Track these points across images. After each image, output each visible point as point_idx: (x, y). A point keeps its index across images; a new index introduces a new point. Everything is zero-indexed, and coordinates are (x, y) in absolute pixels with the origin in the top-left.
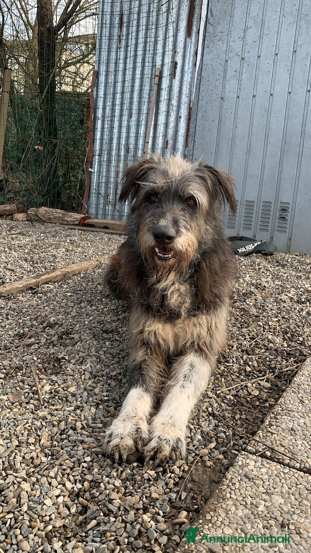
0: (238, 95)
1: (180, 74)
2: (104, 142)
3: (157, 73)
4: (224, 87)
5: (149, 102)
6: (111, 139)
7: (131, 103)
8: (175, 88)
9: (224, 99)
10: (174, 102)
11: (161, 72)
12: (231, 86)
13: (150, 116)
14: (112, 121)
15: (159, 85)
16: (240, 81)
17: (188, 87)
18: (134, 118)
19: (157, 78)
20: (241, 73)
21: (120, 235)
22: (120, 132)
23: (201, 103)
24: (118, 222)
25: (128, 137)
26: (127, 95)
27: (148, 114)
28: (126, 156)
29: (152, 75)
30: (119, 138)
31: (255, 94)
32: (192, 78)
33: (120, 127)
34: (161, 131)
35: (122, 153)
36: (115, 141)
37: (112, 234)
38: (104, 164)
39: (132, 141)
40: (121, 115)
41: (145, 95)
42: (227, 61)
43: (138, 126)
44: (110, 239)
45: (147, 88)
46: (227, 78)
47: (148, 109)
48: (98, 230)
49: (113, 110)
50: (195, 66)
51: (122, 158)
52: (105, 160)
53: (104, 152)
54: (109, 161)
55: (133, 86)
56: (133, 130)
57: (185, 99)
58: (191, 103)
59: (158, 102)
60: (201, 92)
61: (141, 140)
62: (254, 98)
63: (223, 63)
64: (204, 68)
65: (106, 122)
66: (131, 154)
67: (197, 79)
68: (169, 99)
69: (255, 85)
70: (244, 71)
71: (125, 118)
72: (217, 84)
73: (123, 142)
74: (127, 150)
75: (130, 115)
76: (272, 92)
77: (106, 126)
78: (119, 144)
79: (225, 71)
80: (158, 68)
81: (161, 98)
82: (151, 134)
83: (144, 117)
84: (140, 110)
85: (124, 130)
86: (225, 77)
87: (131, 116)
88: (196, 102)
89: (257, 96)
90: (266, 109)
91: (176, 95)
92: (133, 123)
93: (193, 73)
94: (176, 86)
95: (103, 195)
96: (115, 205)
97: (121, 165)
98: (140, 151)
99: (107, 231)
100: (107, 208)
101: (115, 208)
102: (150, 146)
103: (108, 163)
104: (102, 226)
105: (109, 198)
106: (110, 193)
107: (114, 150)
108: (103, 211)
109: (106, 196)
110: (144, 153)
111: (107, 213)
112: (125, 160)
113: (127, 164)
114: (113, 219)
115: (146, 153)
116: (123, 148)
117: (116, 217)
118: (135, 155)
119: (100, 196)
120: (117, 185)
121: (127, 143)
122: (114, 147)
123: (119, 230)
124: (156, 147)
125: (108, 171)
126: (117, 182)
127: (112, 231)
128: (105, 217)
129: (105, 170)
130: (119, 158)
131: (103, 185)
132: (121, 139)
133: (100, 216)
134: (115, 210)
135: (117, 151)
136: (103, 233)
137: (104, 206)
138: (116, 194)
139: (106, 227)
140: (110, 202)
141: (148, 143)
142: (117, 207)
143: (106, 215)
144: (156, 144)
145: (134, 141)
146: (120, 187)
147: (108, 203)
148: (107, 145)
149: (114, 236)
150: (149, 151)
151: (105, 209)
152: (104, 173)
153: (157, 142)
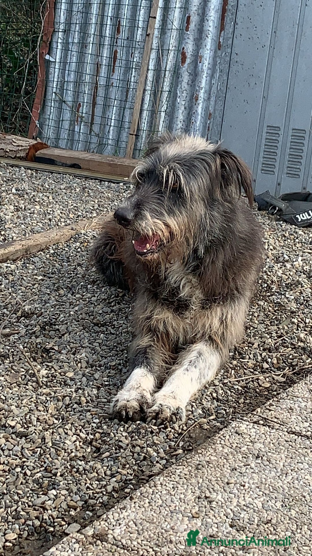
2: (75, 9)
6: (88, 5)
21: (101, 181)
24: (97, 157)
25: (118, 5)
28: (114, 38)
30: (103, 4)
35: (108, 32)
36: (95, 10)
37: (86, 178)
38: (74, 49)
39: (126, 12)
44: (84, 189)
48: (61, 169)
51: (107, 41)
52: (76, 41)
53: (73, 26)
54: (83, 45)
61: (142, 12)
66: (124, 34)
73: (110, 11)
74: (117, 28)
78: (102, 15)
82: (161, 3)
95: (70, 104)
96: (92, 123)
97: (106, 53)
98: (140, 32)
99: (78, 172)
100: (77, 129)
101: (91, 130)
102: (157, 23)
103: (82, 47)
104: (69, 162)
105: (80, 111)
106: (84, 102)
107: (93, 26)
108: (69, 135)
109: (77, 106)
110: (148, 35)
111: (76, 137)
112: (111, 45)
113: (116, 52)
114: (87, 150)
115: (151, 36)
116: (109, 23)
117: (93, 146)
118: (131, 38)
119: (64, 106)
120: (96, 88)
121: (118, 14)
122: (94, 21)
123: (98, 172)
124: (169, 27)
125: (81, 62)
126: (97, 83)
127: (86, 173)
128: (72, 145)
129: (74, 59)
130: (102, 40)
131: (71, 87)
132: (107, 6)
133: (62, 143)
134: (90, 132)
135: (98, 28)
136: (71, 177)
137: (70, 125)
138: (94, 104)
139: (75, 166)
140: (82, 117)
141: (155, 18)
142: (96, 129)
143: (75, 142)
144: (169, 22)
145: (129, 12)
146: (101, 92)
147: (79, 120)
148: (80, 15)
149: (91, 183)
150: (156, 32)
151: (74, 131)
152: (73, 66)
153: (171, 17)
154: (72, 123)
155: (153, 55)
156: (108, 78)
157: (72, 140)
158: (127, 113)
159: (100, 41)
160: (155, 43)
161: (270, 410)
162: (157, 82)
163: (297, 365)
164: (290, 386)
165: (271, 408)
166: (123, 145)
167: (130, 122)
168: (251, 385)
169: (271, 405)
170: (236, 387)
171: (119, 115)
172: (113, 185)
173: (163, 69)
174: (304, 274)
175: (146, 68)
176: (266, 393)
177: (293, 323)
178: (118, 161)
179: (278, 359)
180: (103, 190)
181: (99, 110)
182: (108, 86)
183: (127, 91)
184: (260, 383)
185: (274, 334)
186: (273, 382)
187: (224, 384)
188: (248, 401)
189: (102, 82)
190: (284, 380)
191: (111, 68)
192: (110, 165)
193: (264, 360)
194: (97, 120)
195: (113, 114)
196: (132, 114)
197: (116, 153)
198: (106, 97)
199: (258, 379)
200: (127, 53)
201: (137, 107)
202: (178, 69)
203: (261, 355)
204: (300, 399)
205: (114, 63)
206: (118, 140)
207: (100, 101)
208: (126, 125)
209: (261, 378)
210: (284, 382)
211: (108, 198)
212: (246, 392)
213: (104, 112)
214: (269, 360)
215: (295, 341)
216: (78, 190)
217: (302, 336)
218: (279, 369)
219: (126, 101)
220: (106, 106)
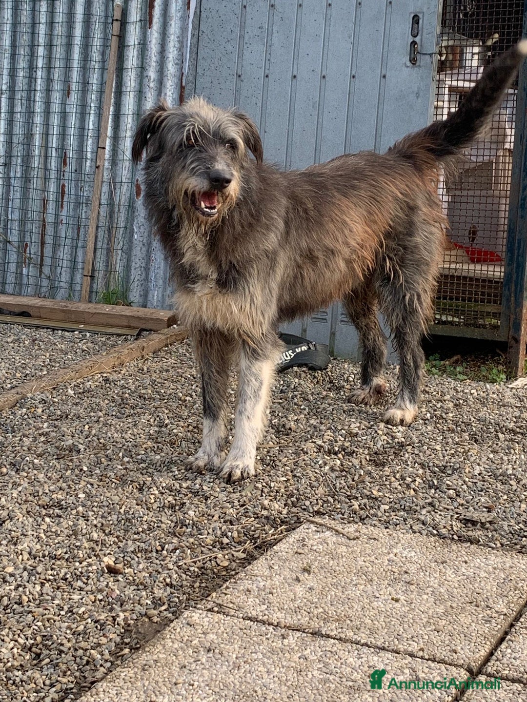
0: (267, 71)
1: (161, 20)
2: (15, 140)
3: (117, 15)
4: (241, 56)
5: (103, 69)
6: (29, 136)
7: (68, 68)
8: (153, 46)
9: (242, 77)
10: (152, 73)
11: (125, 13)
12: (254, 54)
13: (105, 96)
14: (30, 100)
15: (122, 37)
16: (269, 46)
17: (177, 45)
18: (74, 98)
19: (117, 25)
20: (270, 34)
21: (53, 330)
22: (47, 124)
23: (200, 80)
24: (48, 303)
25: (63, 135)
26: (59, 52)
27: (101, 92)
28: (60, 171)
29: (106, 17)
30: (46, 135)
31: (295, 73)
32: (184, 29)
33: (47, 112)
34: (129, 126)
35: (53, 164)
36: (37, 141)
37: (38, 327)
38: (16, 183)
39: (72, 141)
40: (48, 91)
41: (96, 56)
42: (245, 7)
43: (83, 115)
44: (34, 341)
45: (97, 42)
46: (246, 40)
47: (102, 84)
48: (9, 319)
49: (31, 79)
50: (189, 8)
51: (53, 175)
52: (19, 175)
53: (14, 159)
54: (26, 179)
55: (70, 36)
56: (73, 121)
57: (171, 68)
58: (184, 78)
59: (120, 70)
60: (201, 62)
61: (90, 141)
62: (294, 81)
63: (238, 12)
64: (203, 15)
65: (18, 103)
66: (72, 166)
67: (193, 35)
68: (142, 68)
69: (296, 57)
70: (275, 28)
71: (56, 97)
72: (230, 48)
73: (54, 142)
74: (63, 159)
75: (67, 92)
76: (324, 73)
77: (18, 108)
78: (46, 147)
79: (243, 26)
80: (118, 6)
81: (126, 63)
82: (109, 132)
83: (93, 97)
84: (85, 83)
85: (55, 120)
86: (242, 37)
87: (69, 93)
88: (191, 78)
89: (298, 77)
90: (314, 103)
91: (154, 59)
92: (73, 109)
93: (184, 18)
94: (154, 41)
95: (16, 244)
96: (41, 265)
97: (52, 187)
98: (88, 163)
99: (27, 321)
100: (25, 271)
101: (41, 272)
102: (107, 154)
103: (25, 182)
104: (17, 310)
105: (28, 251)
106: (31, 242)
107: (37, 158)
108: (16, 278)
109: (23, 246)
110: (97, 167)
111: (25, 281)
112: (58, 179)
113: (64, 186)
114: (38, 295)
115: (101, 168)
116: (54, 154)
117: (44, 290)
118: (79, 170)
119: (9, 247)
120: (44, 226)
121: (63, 145)
122: (37, 152)
123: (50, 320)
124: (121, 157)
125: (25, 198)
126: (44, 221)
127: (36, 322)
128: (20, 289)
129: (18, 195)
130: (48, 173)
131: (16, 225)
132: (50, 136)
133: (9, 288)
134: (40, 275)
135: (42, 160)
136: (20, 327)
137: (17, 266)
138: (43, 243)
139: (24, 314)
140: (30, 258)
141: (104, 148)
142: (46, 270)
143: (24, 286)
144: (120, 152)
145: (76, 143)
146: (50, 230)
147: (27, 261)
148: (21, 147)
149: (42, 332)
150: (107, 164)
151: (21, 274)
152: (17, 203)
153: (121, 147)
154: (19, 265)
155: (105, 188)
156: (57, 215)
157: (21, 284)
158: (80, 253)
159: (45, 174)
160: (106, 175)
161: (226, 594)
162: (111, 217)
163: (259, 537)
164: (250, 564)
165: (228, 591)
166: (78, 288)
167: (83, 262)
168: (208, 565)
169: (227, 588)
170: (192, 569)
171: (71, 255)
172: (67, 333)
173: (117, 203)
174: (273, 428)
175: (97, 203)
176: (224, 573)
177: (257, 488)
178: (72, 306)
179: (239, 532)
180: (56, 341)
181: (48, 250)
182: (57, 223)
183: (79, 229)
184: (218, 562)
185: (236, 503)
186: (232, 560)
187: (178, 567)
188: (204, 585)
189: (50, 219)
190: (244, 556)
191: (60, 204)
192: (63, 311)
193: (224, 535)
194: (48, 261)
195: (64, 254)
196: (85, 254)
197: (69, 298)
198: (56, 237)
199: (216, 558)
200: (76, 186)
201: (91, 245)
202: (133, 203)
203: (221, 528)
204: (259, 578)
205: (63, 199)
206: (71, 283)
207: (49, 240)
208: (80, 266)
209: (220, 556)
210: (244, 559)
211: (62, 351)
212: (203, 574)
213: (54, 252)
214: (230, 534)
215: (258, 510)
216: (27, 343)
217: (266, 502)
218: (240, 543)
219: (78, 239)
220: (56, 246)
